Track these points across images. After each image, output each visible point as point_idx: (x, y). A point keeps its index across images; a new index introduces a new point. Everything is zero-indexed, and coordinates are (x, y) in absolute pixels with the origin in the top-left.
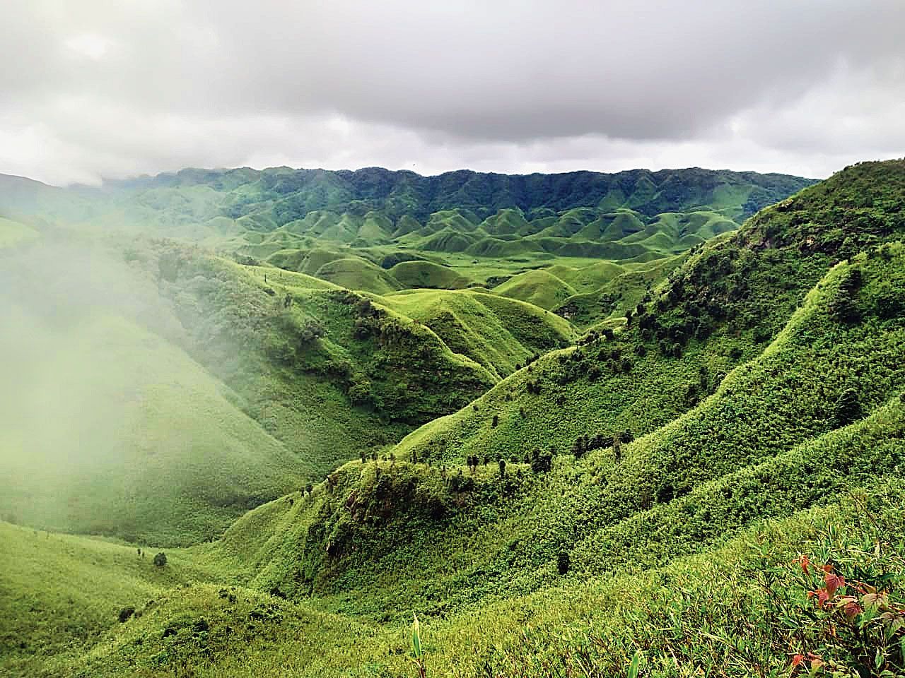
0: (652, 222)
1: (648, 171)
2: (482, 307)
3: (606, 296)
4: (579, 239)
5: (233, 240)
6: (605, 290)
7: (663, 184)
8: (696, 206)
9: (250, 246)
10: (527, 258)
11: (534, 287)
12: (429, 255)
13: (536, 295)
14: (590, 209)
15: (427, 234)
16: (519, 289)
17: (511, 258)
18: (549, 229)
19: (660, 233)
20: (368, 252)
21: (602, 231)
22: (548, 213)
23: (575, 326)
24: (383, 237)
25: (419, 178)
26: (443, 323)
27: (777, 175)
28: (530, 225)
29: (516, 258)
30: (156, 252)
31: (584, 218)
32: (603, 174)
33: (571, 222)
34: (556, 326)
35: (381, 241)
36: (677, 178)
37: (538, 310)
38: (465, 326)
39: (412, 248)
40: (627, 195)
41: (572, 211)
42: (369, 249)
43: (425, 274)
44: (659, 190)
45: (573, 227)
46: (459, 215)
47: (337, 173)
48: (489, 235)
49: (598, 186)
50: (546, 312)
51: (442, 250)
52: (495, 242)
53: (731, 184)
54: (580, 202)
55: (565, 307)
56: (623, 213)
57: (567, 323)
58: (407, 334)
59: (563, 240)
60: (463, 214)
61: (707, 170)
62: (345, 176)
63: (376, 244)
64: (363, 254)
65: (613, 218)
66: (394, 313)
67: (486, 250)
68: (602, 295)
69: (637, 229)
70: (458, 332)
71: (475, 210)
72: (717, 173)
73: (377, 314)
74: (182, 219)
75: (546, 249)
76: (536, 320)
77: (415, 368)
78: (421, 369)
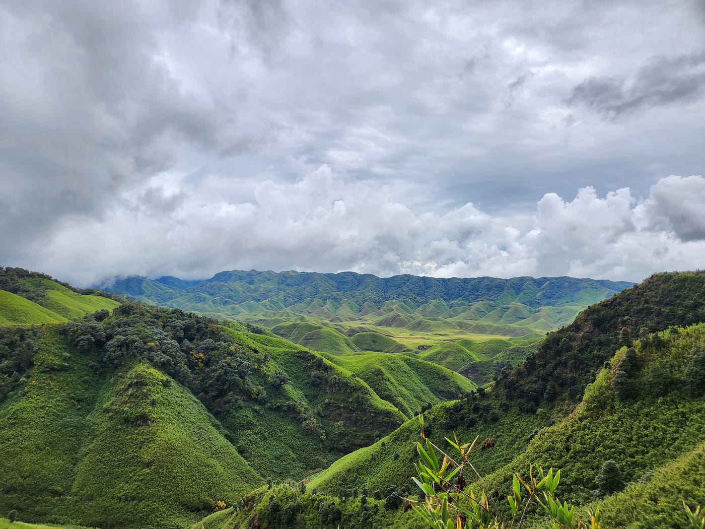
0: (535, 312)
1: (532, 279)
2: (406, 367)
3: (498, 363)
4: (484, 322)
5: (255, 316)
6: (497, 358)
7: (543, 287)
8: (567, 302)
9: (265, 320)
10: (447, 334)
11: (446, 354)
12: (380, 329)
13: (449, 359)
14: (492, 302)
15: (380, 315)
16: (437, 354)
17: (436, 333)
18: (463, 315)
19: (542, 320)
20: (340, 325)
21: (501, 317)
22: (462, 304)
23: (475, 384)
24: (352, 315)
25: (377, 278)
26: (375, 378)
27: (625, 282)
28: (451, 311)
29: (439, 333)
30: (184, 322)
31: (487, 308)
32: (500, 279)
33: (478, 310)
34: (459, 383)
35: (350, 318)
36: (553, 283)
37: (447, 371)
38: (392, 380)
39: (370, 324)
40: (518, 294)
41: (479, 303)
42: (340, 323)
43: (374, 342)
44: (540, 291)
45: (481, 313)
46: (402, 303)
47: (325, 275)
48: (422, 317)
49: (497, 287)
50: (452, 373)
51: (389, 325)
52: (426, 322)
53: (592, 288)
54: (485, 297)
55: (469, 369)
56: (515, 305)
57: (469, 381)
58: (346, 384)
59: (474, 323)
60: (405, 302)
61: (573, 278)
62: (330, 276)
63: (346, 320)
64: (336, 327)
65: (508, 309)
66: (340, 369)
67: (419, 326)
68: (496, 362)
69: (524, 316)
70: (386, 384)
71: (414, 300)
72: (582, 280)
73: (327, 369)
74: (226, 302)
75: (461, 327)
76: (445, 378)
77: (351, 410)
78: (355, 411)
